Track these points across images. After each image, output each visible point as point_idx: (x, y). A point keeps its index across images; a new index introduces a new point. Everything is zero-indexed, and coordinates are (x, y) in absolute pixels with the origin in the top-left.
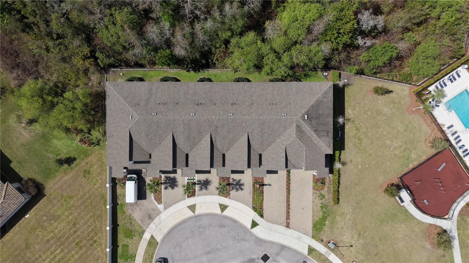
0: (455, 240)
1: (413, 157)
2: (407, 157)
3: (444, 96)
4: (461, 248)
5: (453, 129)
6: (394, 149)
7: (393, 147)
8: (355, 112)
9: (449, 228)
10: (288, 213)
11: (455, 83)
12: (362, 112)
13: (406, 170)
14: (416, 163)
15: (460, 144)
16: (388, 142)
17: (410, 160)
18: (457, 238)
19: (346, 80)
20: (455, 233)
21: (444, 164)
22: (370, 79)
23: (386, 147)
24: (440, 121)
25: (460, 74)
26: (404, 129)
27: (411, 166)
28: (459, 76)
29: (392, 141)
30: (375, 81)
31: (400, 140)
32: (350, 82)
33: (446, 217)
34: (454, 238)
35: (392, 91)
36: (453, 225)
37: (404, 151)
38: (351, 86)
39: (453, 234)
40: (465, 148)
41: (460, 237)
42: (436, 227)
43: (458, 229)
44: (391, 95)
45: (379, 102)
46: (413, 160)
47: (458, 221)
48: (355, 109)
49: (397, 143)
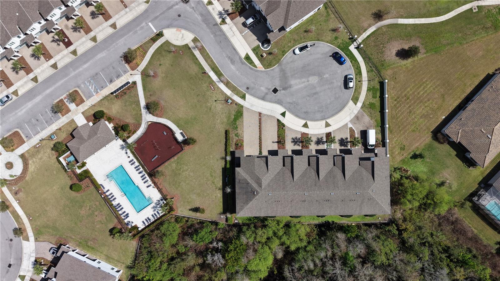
0: (143, 106)
1: (174, 165)
2: (179, 164)
3: (154, 207)
4: (139, 101)
5: (146, 184)
6: (188, 170)
7: (188, 171)
8: (215, 195)
9: (147, 115)
10: (260, 123)
11: (146, 217)
12: (210, 195)
13: (179, 155)
14: (172, 160)
15: (141, 175)
16: (192, 174)
17: (176, 162)
18: (142, 108)
19: (222, 217)
20: (144, 111)
21: (152, 160)
22: (205, 219)
23: (193, 171)
24: (156, 190)
25: (143, 223)
26: (181, 184)
27: (176, 158)
28: (143, 222)
29: (189, 175)
30: (201, 217)
31: (184, 176)
32: (219, 216)
33: (150, 123)
34: (144, 108)
35: (190, 210)
36: (145, 117)
37: (181, 168)
38: (218, 213)
39: (144, 110)
40: (138, 172)
41: (140, 109)
42: (157, 116)
43: (141, 114)
44: (190, 208)
45: (198, 203)
46: (174, 162)
47: (141, 120)
48: (215, 197)
49: (186, 174)
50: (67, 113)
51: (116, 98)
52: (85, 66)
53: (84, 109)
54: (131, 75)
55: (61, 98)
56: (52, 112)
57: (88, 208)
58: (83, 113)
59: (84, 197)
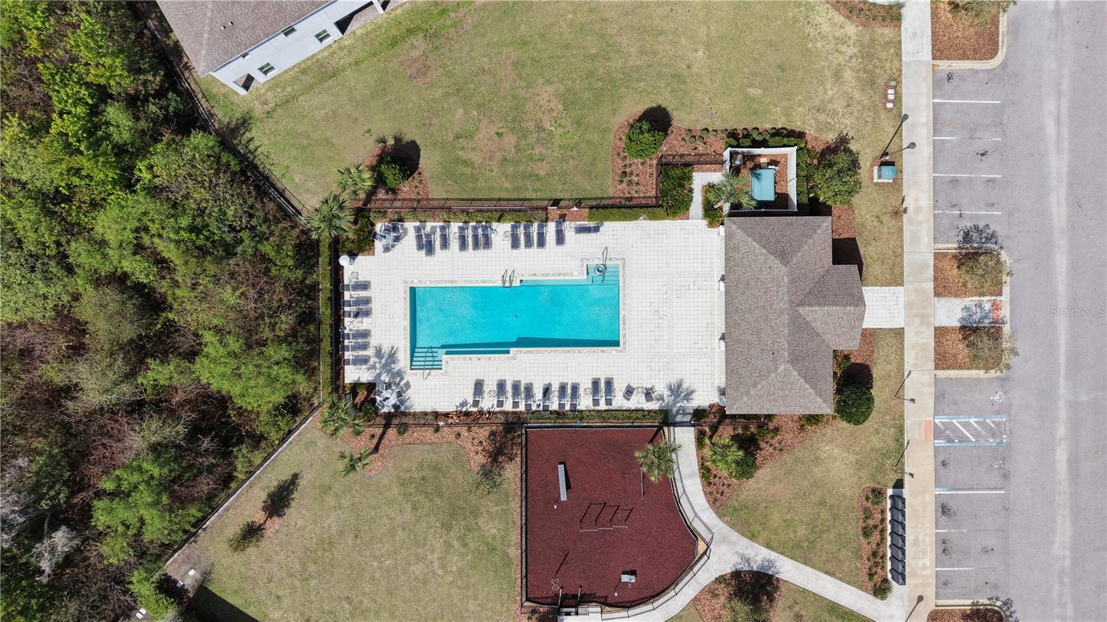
0: (778, 564)
1: (494, 531)
2: (483, 548)
3: (392, 357)
4: (806, 561)
5: (490, 386)
6: (443, 567)
7: (436, 565)
8: (286, 602)
9: (736, 559)
11: (375, 306)
12: (297, 583)
13: (516, 573)
14: (515, 536)
15: (538, 394)
16: (418, 569)
17: (498, 544)
18: (773, 555)
19: (192, 572)
20: (758, 555)
21: (561, 468)
22: (227, 509)
23: (425, 583)
24: (447, 404)
25: (361, 279)
26: (408, 507)
27: (515, 553)
28: (365, 286)
29: (420, 559)
30: (243, 499)
31: (430, 537)
32: (204, 565)
33: (701, 547)
34: (771, 563)
35: (295, 476)
36: (735, 544)
37: (465, 545)
38: (215, 570)
39: (759, 559)
40: (555, 387)
41: (776, 544)
42: (711, 591)
43: (753, 537)
44: (302, 483)
45: (300, 522)
46: (503, 538)
47: (732, 525)
48: (278, 597)
49: (433, 551)
50: (936, 279)
51: (874, 491)
52: (1062, 456)
53: (913, 347)
54: (920, 599)
55: (1006, 290)
56: (976, 228)
57: (547, 125)
58: (899, 333)
59: (595, 137)
